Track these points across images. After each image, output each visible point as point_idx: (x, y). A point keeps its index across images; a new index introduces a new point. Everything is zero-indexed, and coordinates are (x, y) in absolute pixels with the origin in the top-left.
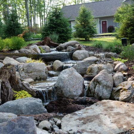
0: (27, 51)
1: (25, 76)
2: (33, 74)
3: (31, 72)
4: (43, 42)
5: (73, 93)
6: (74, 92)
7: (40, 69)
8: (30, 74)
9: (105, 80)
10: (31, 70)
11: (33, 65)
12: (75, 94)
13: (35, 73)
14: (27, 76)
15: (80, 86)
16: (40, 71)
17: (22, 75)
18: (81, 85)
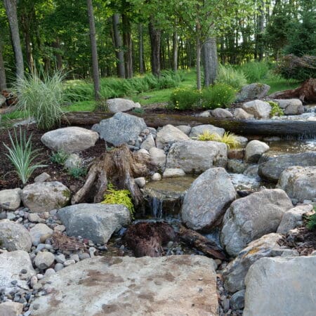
0: (224, 113)
1: (173, 163)
2: (187, 163)
3: (183, 159)
4: (296, 91)
5: (193, 219)
6: (196, 217)
7: (200, 155)
8: (181, 162)
9: (243, 213)
10: (183, 154)
11: (189, 147)
12: (194, 221)
13: (191, 161)
14: (177, 165)
15: (213, 210)
16: (199, 159)
17: (168, 161)
18: (217, 208)
